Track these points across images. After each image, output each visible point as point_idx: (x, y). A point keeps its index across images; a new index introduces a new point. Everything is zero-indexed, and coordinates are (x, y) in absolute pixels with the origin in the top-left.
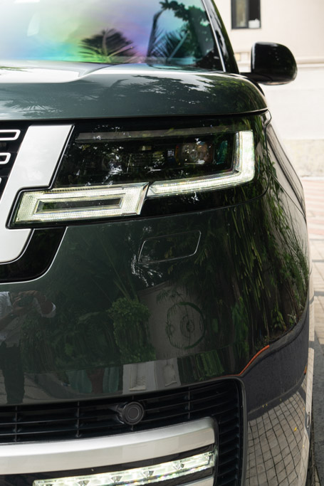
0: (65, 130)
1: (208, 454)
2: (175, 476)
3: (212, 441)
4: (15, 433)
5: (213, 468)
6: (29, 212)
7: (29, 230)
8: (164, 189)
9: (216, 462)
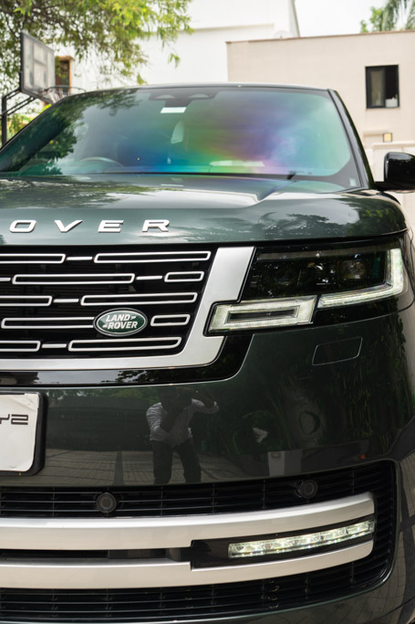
0: (249, 251)
1: (367, 522)
2: (339, 541)
3: (372, 511)
4: (214, 505)
5: (373, 534)
6: (221, 322)
7: (223, 337)
8: (329, 301)
9: (375, 529)
